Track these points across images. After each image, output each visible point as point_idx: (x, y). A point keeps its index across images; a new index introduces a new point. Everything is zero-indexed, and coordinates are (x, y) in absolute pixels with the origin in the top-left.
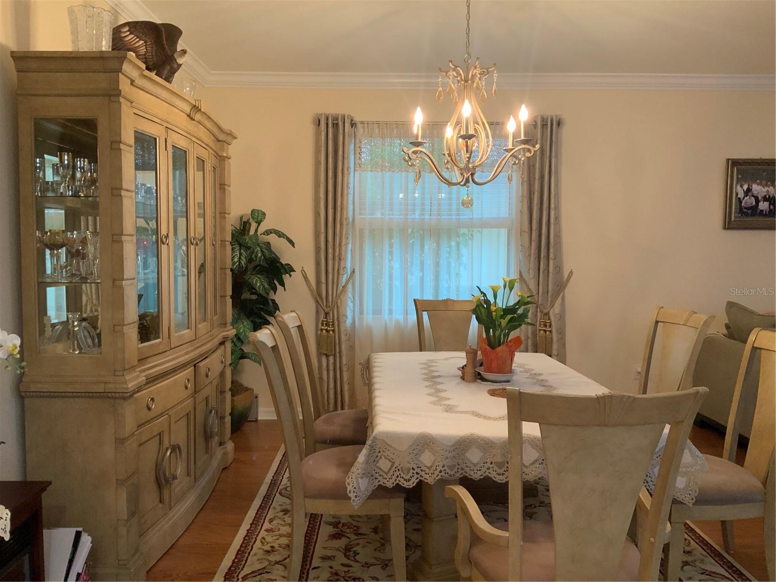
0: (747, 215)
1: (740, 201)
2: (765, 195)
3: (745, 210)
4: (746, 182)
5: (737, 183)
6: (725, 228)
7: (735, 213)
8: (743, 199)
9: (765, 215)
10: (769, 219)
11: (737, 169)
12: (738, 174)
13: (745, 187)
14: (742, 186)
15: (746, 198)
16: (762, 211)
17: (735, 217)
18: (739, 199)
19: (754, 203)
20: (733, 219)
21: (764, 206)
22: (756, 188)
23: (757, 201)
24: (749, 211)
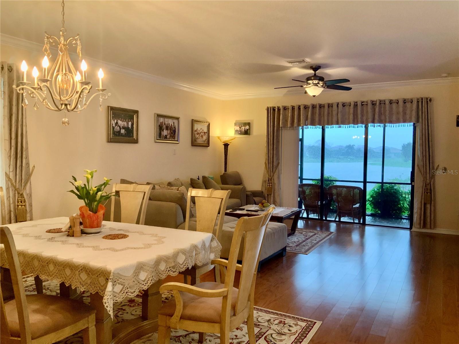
0: (116, 135)
1: (113, 128)
2: (123, 126)
3: (116, 133)
4: (115, 118)
5: (112, 119)
6: (108, 142)
7: (112, 134)
8: (115, 127)
9: (123, 136)
10: (125, 138)
11: (112, 112)
12: (112, 114)
13: (115, 121)
14: (114, 121)
15: (116, 127)
16: (122, 134)
17: (112, 136)
18: (113, 127)
19: (119, 130)
20: (111, 137)
21: (123, 131)
22: (120, 122)
23: (120, 129)
24: (117, 134)
